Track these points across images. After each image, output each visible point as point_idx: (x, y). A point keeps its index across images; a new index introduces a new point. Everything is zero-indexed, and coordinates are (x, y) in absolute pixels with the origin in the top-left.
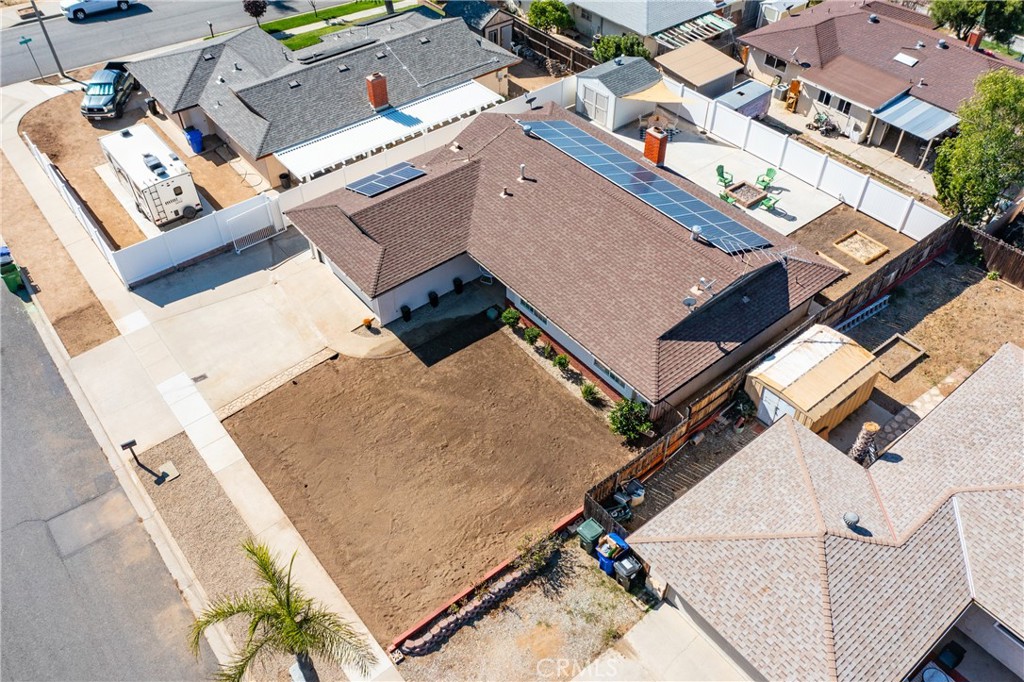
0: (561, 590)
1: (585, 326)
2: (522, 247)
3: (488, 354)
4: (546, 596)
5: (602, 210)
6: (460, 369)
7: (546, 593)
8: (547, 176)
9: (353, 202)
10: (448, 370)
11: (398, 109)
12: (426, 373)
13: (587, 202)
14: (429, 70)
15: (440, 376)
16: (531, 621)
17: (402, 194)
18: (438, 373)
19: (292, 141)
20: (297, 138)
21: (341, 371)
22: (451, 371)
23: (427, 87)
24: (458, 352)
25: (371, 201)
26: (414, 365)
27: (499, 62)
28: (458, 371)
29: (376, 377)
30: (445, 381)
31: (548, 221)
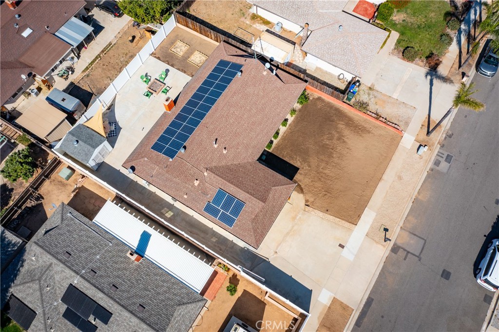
0: (365, 103)
2: (252, 138)
3: (285, 152)
4: (368, 105)
5: (231, 109)
8: (214, 134)
9: (249, 213)
10: (298, 162)
11: (135, 249)
12: (303, 168)
13: (227, 115)
14: (94, 244)
15: (303, 163)
16: (377, 107)
17: (242, 189)
18: (301, 164)
19: (186, 288)
20: (182, 288)
21: (314, 198)
22: (299, 160)
23: (110, 241)
24: (288, 162)
25: (249, 202)
26: (301, 174)
27: (70, 213)
28: (298, 158)
29: (312, 184)
30: (305, 160)
31: (238, 130)
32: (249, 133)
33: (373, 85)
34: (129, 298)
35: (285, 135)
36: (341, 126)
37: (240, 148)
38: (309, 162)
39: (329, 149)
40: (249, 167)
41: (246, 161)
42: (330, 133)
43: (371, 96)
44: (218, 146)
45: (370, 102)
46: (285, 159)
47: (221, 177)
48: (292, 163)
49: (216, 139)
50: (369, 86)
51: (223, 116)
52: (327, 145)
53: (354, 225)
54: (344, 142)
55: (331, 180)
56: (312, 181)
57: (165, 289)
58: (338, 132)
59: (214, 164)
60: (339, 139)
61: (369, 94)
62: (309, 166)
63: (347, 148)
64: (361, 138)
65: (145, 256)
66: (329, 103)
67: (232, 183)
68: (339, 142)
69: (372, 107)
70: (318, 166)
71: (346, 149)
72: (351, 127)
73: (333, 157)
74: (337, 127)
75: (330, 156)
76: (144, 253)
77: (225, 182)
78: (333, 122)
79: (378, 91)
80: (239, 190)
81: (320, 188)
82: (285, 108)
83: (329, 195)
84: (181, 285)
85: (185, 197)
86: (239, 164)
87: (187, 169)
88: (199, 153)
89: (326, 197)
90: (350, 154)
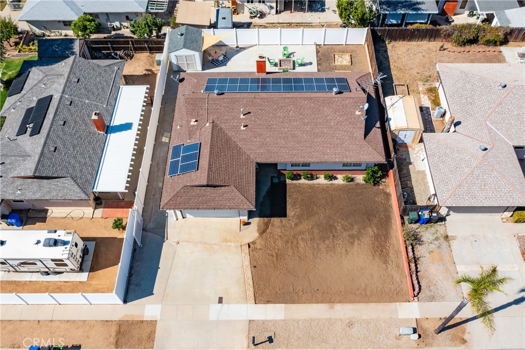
0: (421, 240)
1: (335, 154)
2: (277, 144)
3: (296, 195)
4: (421, 245)
5: (291, 106)
6: (297, 209)
7: (419, 244)
8: (252, 107)
9: (191, 179)
10: (294, 212)
11: (111, 125)
12: (289, 220)
13: (282, 107)
14: (98, 94)
15: (295, 217)
16: (427, 255)
17: (210, 158)
18: (293, 217)
19: (92, 177)
20: (92, 174)
21: (261, 248)
22: (296, 212)
23: (108, 104)
24: (287, 204)
25: (201, 172)
26: (281, 222)
27: (119, 68)
28: (298, 210)
29: (276, 237)
30: (300, 217)
31: (275, 126)
32: (280, 137)
33: (454, 238)
34: (58, 136)
35: (317, 186)
36: (370, 232)
37: (258, 138)
38: (301, 223)
39: (332, 232)
40: (243, 158)
41: (248, 152)
42: (352, 225)
43: (436, 242)
44: (244, 119)
45: (427, 244)
46: (288, 199)
47: (212, 137)
48: (288, 208)
49: (250, 113)
50: (449, 234)
51: (278, 104)
52: (336, 229)
53: (254, 301)
54: (352, 244)
55: (294, 253)
56: (280, 236)
57: (82, 161)
58: (360, 231)
59: (223, 126)
60: (352, 236)
61: (437, 239)
62: (296, 225)
63: (346, 250)
64: (370, 258)
65: (109, 134)
66: (390, 206)
67: (211, 148)
68: (347, 238)
69: (421, 250)
70: (301, 233)
71: (344, 250)
72: (377, 241)
73: (324, 241)
74: (365, 228)
75: (323, 239)
77: (209, 142)
78: (369, 220)
79: (450, 246)
80: (208, 156)
81: (276, 247)
83: (275, 259)
84: (94, 173)
85: (179, 127)
86: (240, 148)
87: (201, 107)
88: (224, 107)
89: (270, 258)
90: (341, 256)
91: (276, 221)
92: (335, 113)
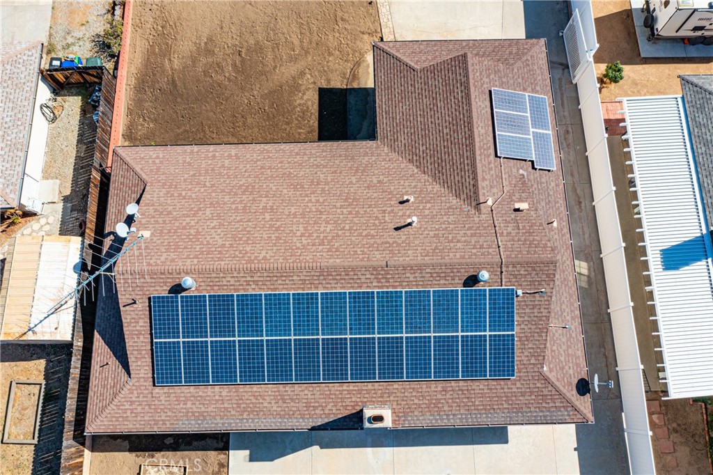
8: (391, 241)
10: (305, 97)
12: (314, 83)
13: (322, 244)
15: (303, 87)
16: (91, 18)
17: (470, 111)
18: (308, 89)
21: (361, 35)
22: (302, 98)
24: (317, 114)
25: (482, 85)
26: (329, 81)
28: (298, 102)
29: (337, 52)
30: (295, 87)
31: (338, 205)
32: (327, 183)
36: (176, 62)
37: (375, 181)
38: (294, 78)
39: (243, 61)
40: (402, 138)
41: (394, 156)
42: (206, 73)
44: (409, 217)
45: (87, 36)
46: (316, 124)
47: (474, 165)
48: (316, 106)
49: (397, 229)
51: (330, 249)
52: (234, 65)
54: (210, 39)
56: (330, 54)
58: (194, 62)
59: (454, 201)
60: (209, 52)
62: (302, 74)
63: (222, 28)
64: (184, 15)
65: (704, 231)
67: (471, 137)
68: (217, 50)
69: (99, 27)
70: (294, 59)
71: (226, 29)
72: (167, 44)
73: (257, 43)
74: (184, 68)
75: (259, 48)
76: (702, 236)
77: (478, 152)
78: (174, 81)
79: (50, 35)
80: (475, 115)
81: (337, 35)
82: (210, 155)
83: (340, 14)
85: (555, 222)
86: (411, 161)
87: (513, 240)
88: (458, 241)
89: (346, 16)
90: (231, 18)
91: (337, 83)
92: (198, 233)
